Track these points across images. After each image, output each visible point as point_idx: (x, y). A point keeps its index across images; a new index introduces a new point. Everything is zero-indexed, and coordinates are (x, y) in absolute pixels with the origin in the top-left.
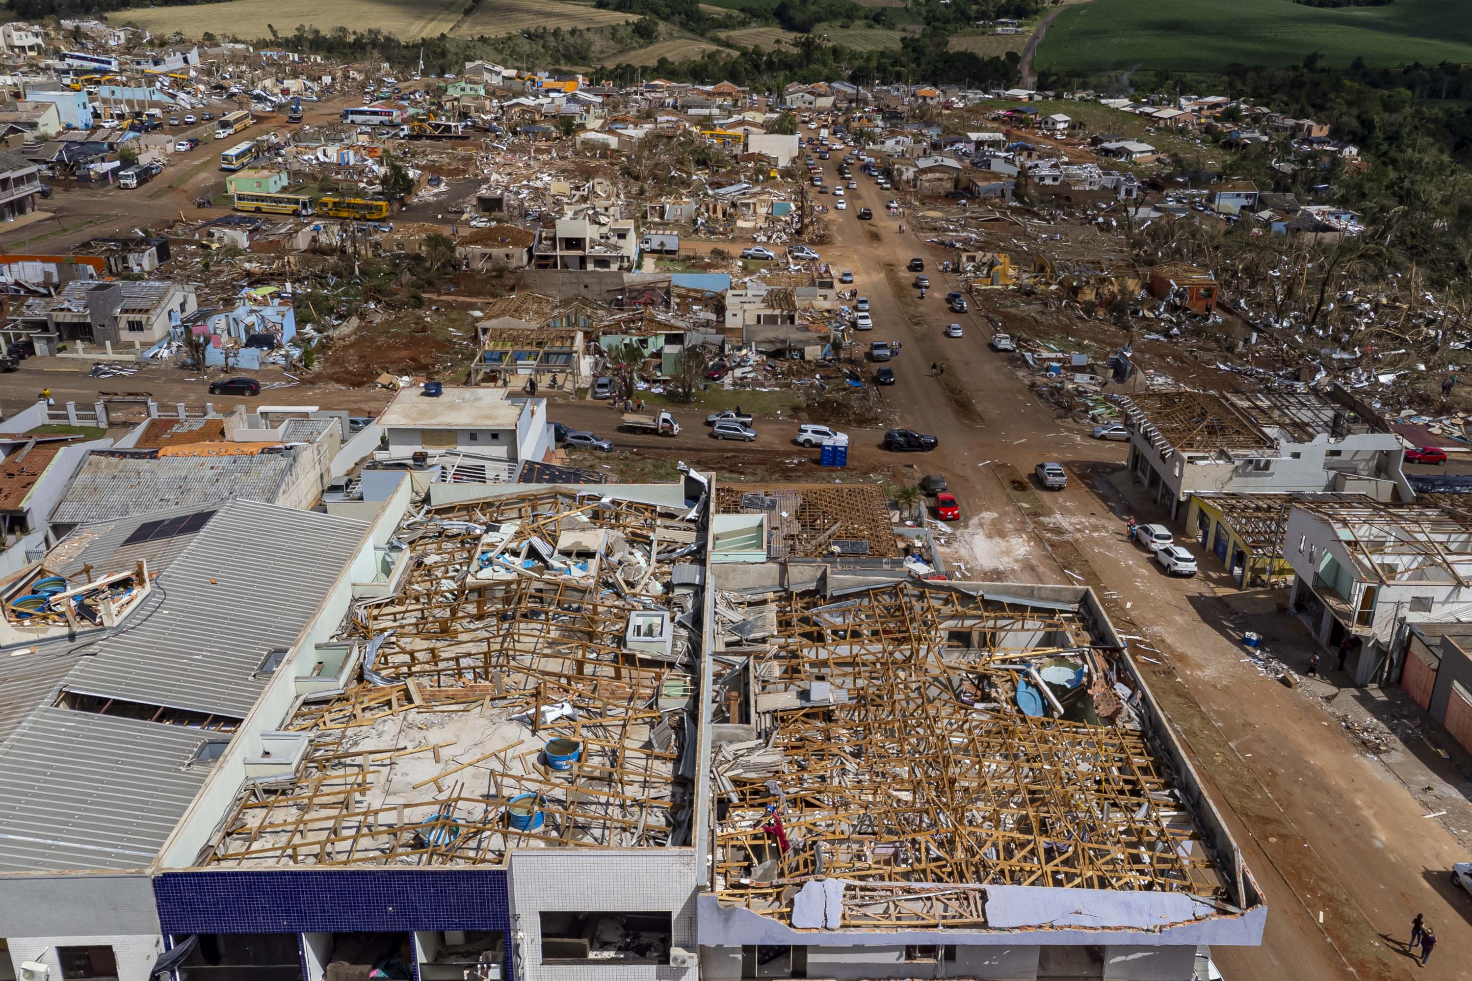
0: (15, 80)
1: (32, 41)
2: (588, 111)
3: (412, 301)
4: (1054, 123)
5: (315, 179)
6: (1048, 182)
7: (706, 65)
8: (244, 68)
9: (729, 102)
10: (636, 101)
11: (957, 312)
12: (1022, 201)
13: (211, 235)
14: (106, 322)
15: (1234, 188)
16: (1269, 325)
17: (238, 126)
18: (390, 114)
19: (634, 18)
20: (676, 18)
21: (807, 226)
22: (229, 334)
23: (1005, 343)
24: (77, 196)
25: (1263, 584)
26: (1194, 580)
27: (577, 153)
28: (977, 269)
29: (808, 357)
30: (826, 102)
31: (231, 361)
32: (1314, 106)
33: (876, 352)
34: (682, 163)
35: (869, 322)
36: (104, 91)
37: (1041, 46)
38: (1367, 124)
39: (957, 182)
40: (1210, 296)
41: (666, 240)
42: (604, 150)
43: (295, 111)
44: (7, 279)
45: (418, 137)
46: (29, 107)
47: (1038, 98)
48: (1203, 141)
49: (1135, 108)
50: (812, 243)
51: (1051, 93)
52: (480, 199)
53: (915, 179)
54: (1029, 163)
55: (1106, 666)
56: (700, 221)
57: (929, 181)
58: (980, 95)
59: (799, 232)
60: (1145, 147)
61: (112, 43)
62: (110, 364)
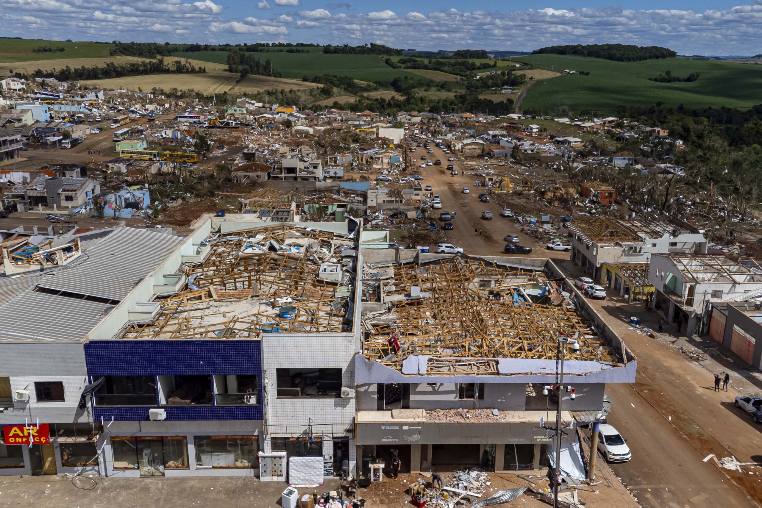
0: (11, 102)
1: (20, 86)
2: (298, 121)
3: (209, 194)
4: (531, 129)
5: (160, 145)
6: (529, 152)
7: (357, 105)
8: (126, 100)
9: (369, 119)
10: (322, 118)
11: (484, 202)
12: (516, 159)
13: (108, 166)
14: (54, 196)
15: (622, 155)
16: (641, 211)
17: (122, 122)
18: (199, 118)
19: (321, 86)
20: (342, 86)
21: (408, 167)
22: (116, 203)
23: (508, 213)
24: (39, 152)
25: (639, 300)
26: (605, 300)
27: (293, 136)
28: (494, 184)
29: (409, 217)
30: (417, 120)
31: (117, 213)
32: (660, 122)
33: (443, 216)
34: (345, 140)
35: (440, 205)
36: (56, 107)
37: (525, 98)
38: (686, 129)
39: (483, 151)
40: (611, 196)
41: (337, 171)
42: (307, 135)
43: (151, 117)
44: (4, 180)
45: (213, 127)
46: (18, 111)
47: (523, 118)
48: (606, 138)
49: (572, 122)
50: (411, 174)
51: (530, 116)
52: (244, 154)
53: (462, 148)
54: (519, 143)
55: (557, 287)
56: (354, 164)
57: (469, 149)
58: (494, 118)
59: (404, 170)
60: (577, 139)
61: (61, 88)
62: (56, 215)
